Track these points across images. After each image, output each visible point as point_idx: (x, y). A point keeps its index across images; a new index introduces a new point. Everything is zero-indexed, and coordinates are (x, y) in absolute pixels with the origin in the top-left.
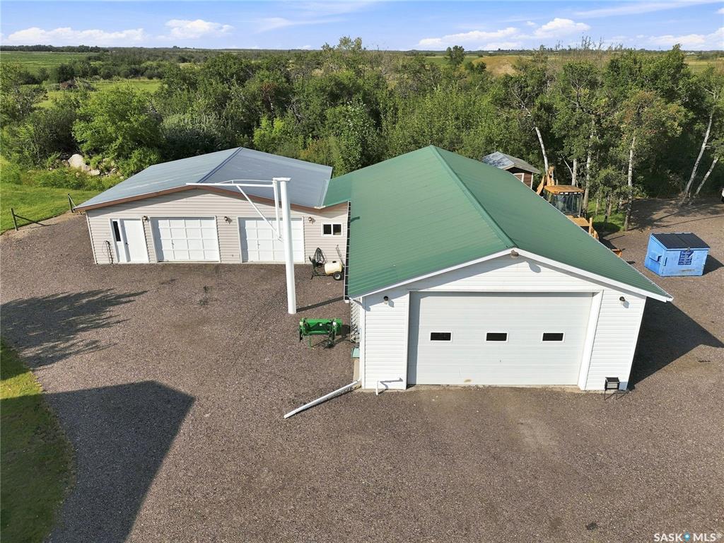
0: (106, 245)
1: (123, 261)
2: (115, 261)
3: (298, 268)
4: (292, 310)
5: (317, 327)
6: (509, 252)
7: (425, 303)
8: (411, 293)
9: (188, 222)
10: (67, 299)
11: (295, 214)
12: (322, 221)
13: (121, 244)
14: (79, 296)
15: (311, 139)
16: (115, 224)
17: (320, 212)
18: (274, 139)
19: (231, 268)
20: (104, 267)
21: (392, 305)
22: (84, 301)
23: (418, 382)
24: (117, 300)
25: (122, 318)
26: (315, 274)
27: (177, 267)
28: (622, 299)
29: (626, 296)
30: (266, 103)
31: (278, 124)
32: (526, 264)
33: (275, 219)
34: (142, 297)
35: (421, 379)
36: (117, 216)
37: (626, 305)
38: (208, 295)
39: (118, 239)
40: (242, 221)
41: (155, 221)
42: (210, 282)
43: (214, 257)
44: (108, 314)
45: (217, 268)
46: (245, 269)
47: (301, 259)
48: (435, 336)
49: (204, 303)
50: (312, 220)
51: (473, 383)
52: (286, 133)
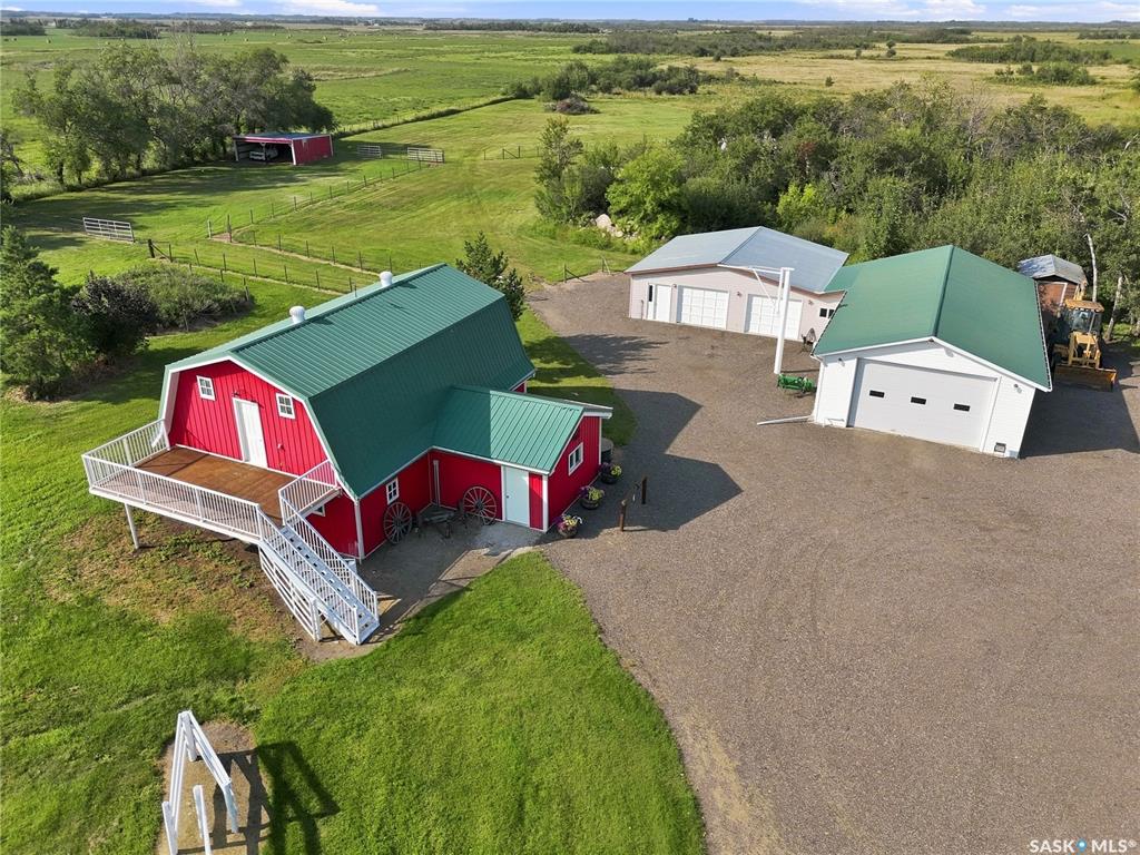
0: (640, 304)
1: (650, 318)
2: (644, 318)
3: (787, 342)
4: (777, 370)
5: (793, 383)
6: (927, 339)
7: (868, 368)
8: (859, 359)
9: (707, 292)
10: (615, 339)
11: (795, 295)
12: (820, 304)
13: (651, 304)
14: (622, 339)
15: (844, 212)
16: (651, 287)
17: (819, 296)
18: (801, 209)
19: (734, 335)
20: (637, 321)
21: (844, 365)
22: (627, 342)
23: (856, 425)
24: (648, 345)
25: (653, 357)
26: (804, 350)
27: (691, 328)
28: (1016, 386)
29: (1019, 384)
30: (801, 163)
31: (809, 191)
32: (943, 350)
33: (776, 298)
34: (666, 346)
35: (858, 423)
36: (653, 281)
37: (1020, 391)
38: (714, 352)
39: (650, 300)
40: (750, 297)
41: (681, 289)
42: (715, 343)
43: (721, 325)
44: (643, 353)
45: (723, 334)
46: (746, 337)
47: (794, 336)
48: (873, 393)
49: (711, 356)
50: (811, 303)
51: (897, 433)
52: (815, 203)
